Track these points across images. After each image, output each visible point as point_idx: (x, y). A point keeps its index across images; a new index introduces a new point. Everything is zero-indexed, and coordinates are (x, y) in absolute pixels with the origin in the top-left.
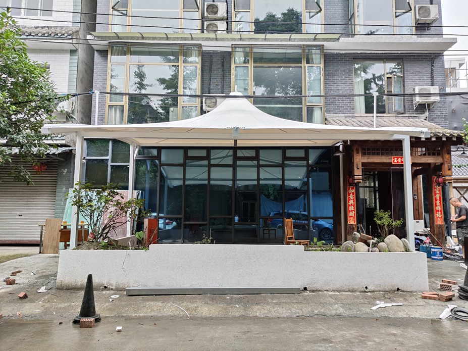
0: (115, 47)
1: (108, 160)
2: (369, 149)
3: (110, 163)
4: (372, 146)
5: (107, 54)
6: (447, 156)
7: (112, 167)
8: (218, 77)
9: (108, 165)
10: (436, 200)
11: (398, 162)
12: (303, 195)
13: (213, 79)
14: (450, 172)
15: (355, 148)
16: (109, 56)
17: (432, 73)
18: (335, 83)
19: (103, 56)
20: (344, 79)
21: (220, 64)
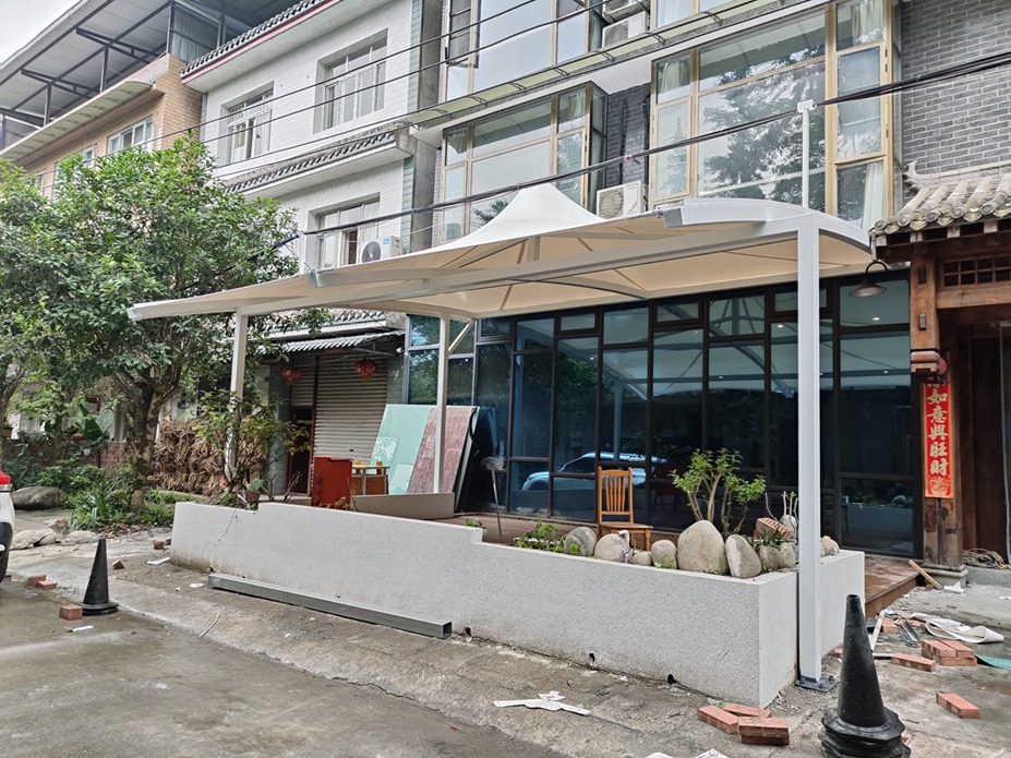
8: (637, 142)
15: (915, 268)
16: (443, 155)
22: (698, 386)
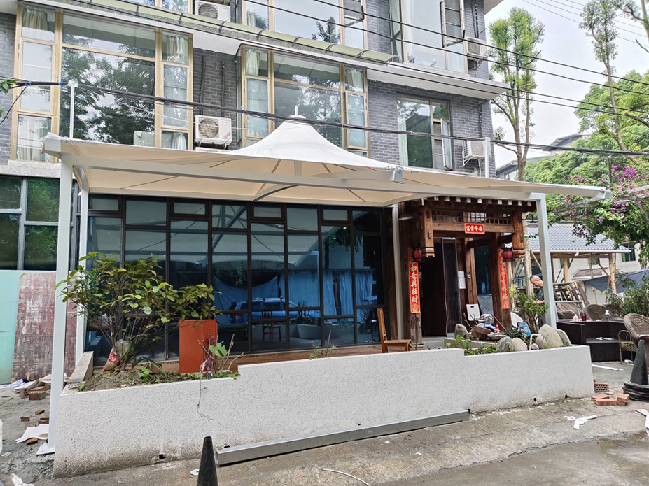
0: (28, 11)
1: (18, 215)
2: (439, 213)
3: (23, 222)
4: (442, 209)
5: (15, 22)
6: (519, 225)
7: (28, 228)
8: (215, 90)
9: (18, 225)
10: (502, 279)
11: (471, 231)
12: (276, 277)
13: (207, 92)
14: (522, 244)
15: (425, 210)
16: (18, 27)
17: (480, 123)
18: (376, 122)
19: (8, 29)
20: (386, 118)
21: (217, 71)
22: (281, 259)
